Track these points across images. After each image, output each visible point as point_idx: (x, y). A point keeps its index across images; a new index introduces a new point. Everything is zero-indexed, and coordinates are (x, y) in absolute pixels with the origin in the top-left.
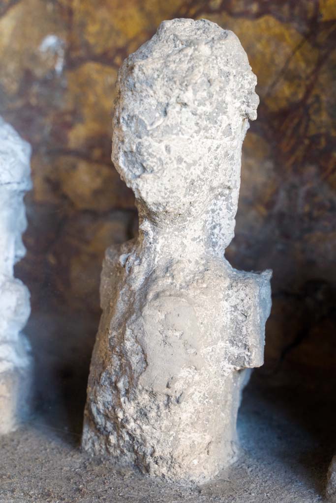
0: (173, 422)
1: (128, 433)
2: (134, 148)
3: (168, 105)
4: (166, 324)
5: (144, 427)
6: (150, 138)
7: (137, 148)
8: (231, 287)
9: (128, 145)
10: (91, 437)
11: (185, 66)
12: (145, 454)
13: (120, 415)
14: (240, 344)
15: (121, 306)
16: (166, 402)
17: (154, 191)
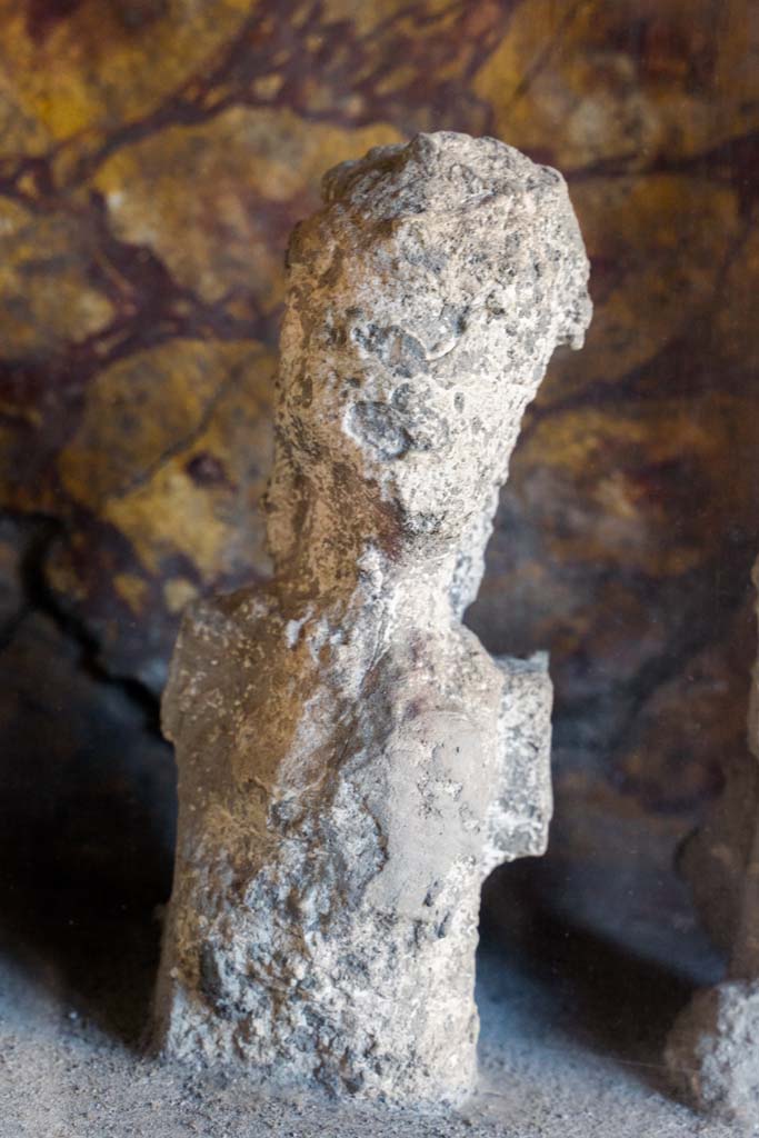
0: (418, 978)
1: (307, 1010)
2: (390, 395)
3: (467, 309)
4: (435, 771)
5: (357, 994)
6: (429, 378)
7: (397, 396)
8: (509, 688)
9: (372, 390)
10: (192, 1028)
11: (501, 233)
12: (348, 1053)
13: (301, 972)
14: (521, 807)
15: (311, 734)
16: (410, 936)
17: (426, 487)
